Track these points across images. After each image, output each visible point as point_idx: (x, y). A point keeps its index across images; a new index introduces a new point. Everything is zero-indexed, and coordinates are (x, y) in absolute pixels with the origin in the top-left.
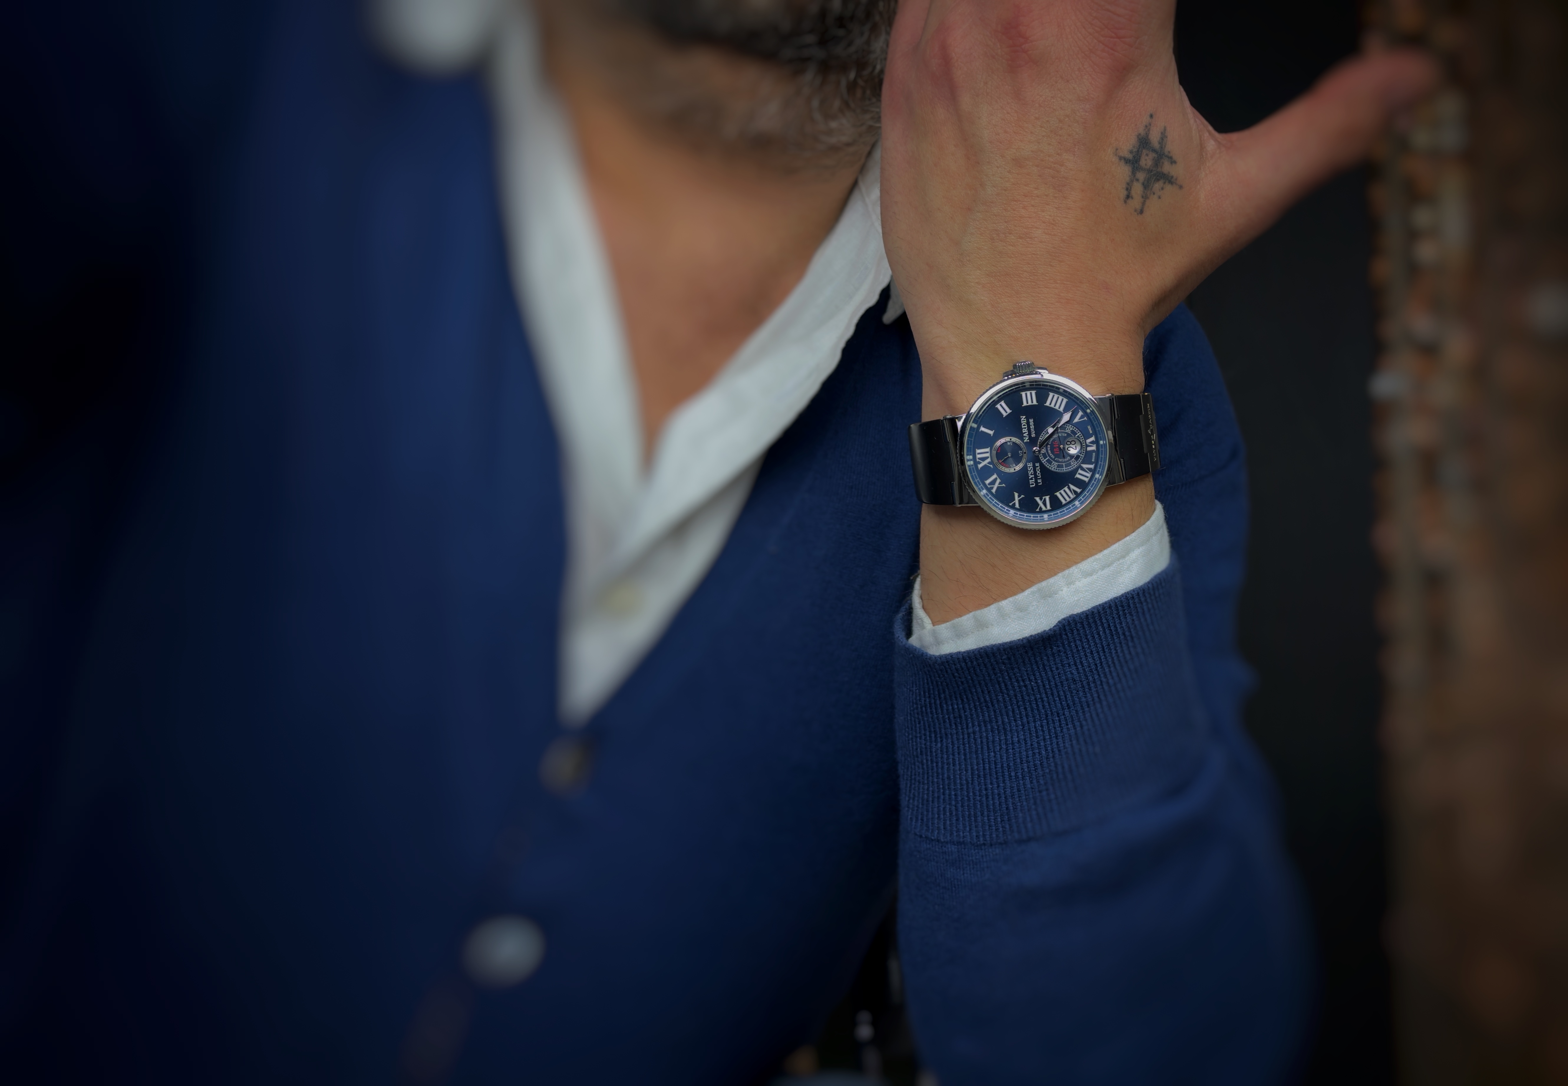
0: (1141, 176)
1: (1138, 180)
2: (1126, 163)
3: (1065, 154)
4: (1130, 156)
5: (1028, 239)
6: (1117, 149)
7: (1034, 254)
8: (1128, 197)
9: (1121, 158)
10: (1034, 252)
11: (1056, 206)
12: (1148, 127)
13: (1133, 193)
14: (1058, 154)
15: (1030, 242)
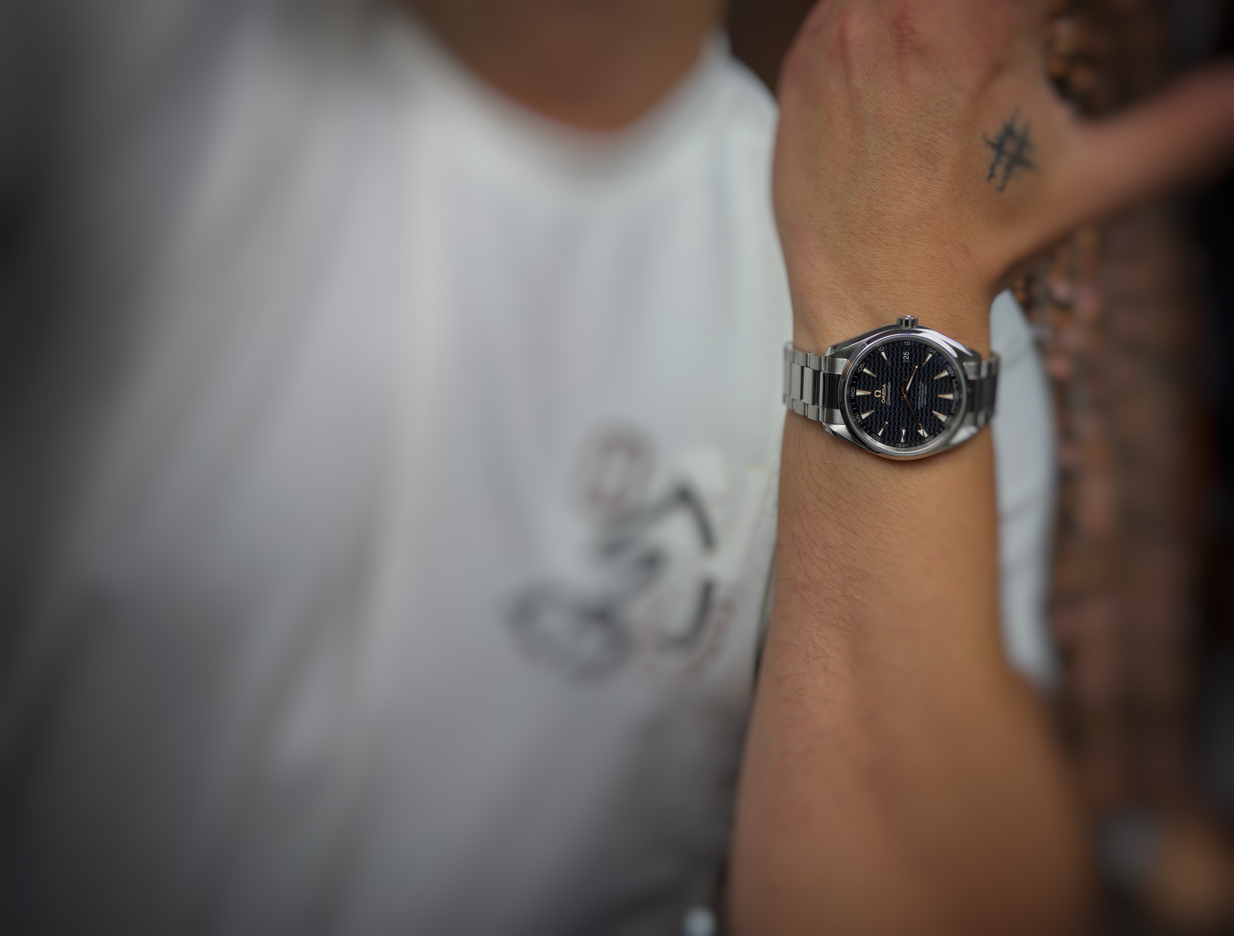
0: (1004, 159)
1: (1001, 162)
2: (992, 147)
3: (940, 134)
4: (996, 142)
5: (901, 202)
6: (985, 134)
7: (905, 215)
8: (992, 175)
9: (987, 142)
10: (905, 213)
11: (928, 177)
12: (1013, 119)
13: (996, 172)
15: (903, 204)
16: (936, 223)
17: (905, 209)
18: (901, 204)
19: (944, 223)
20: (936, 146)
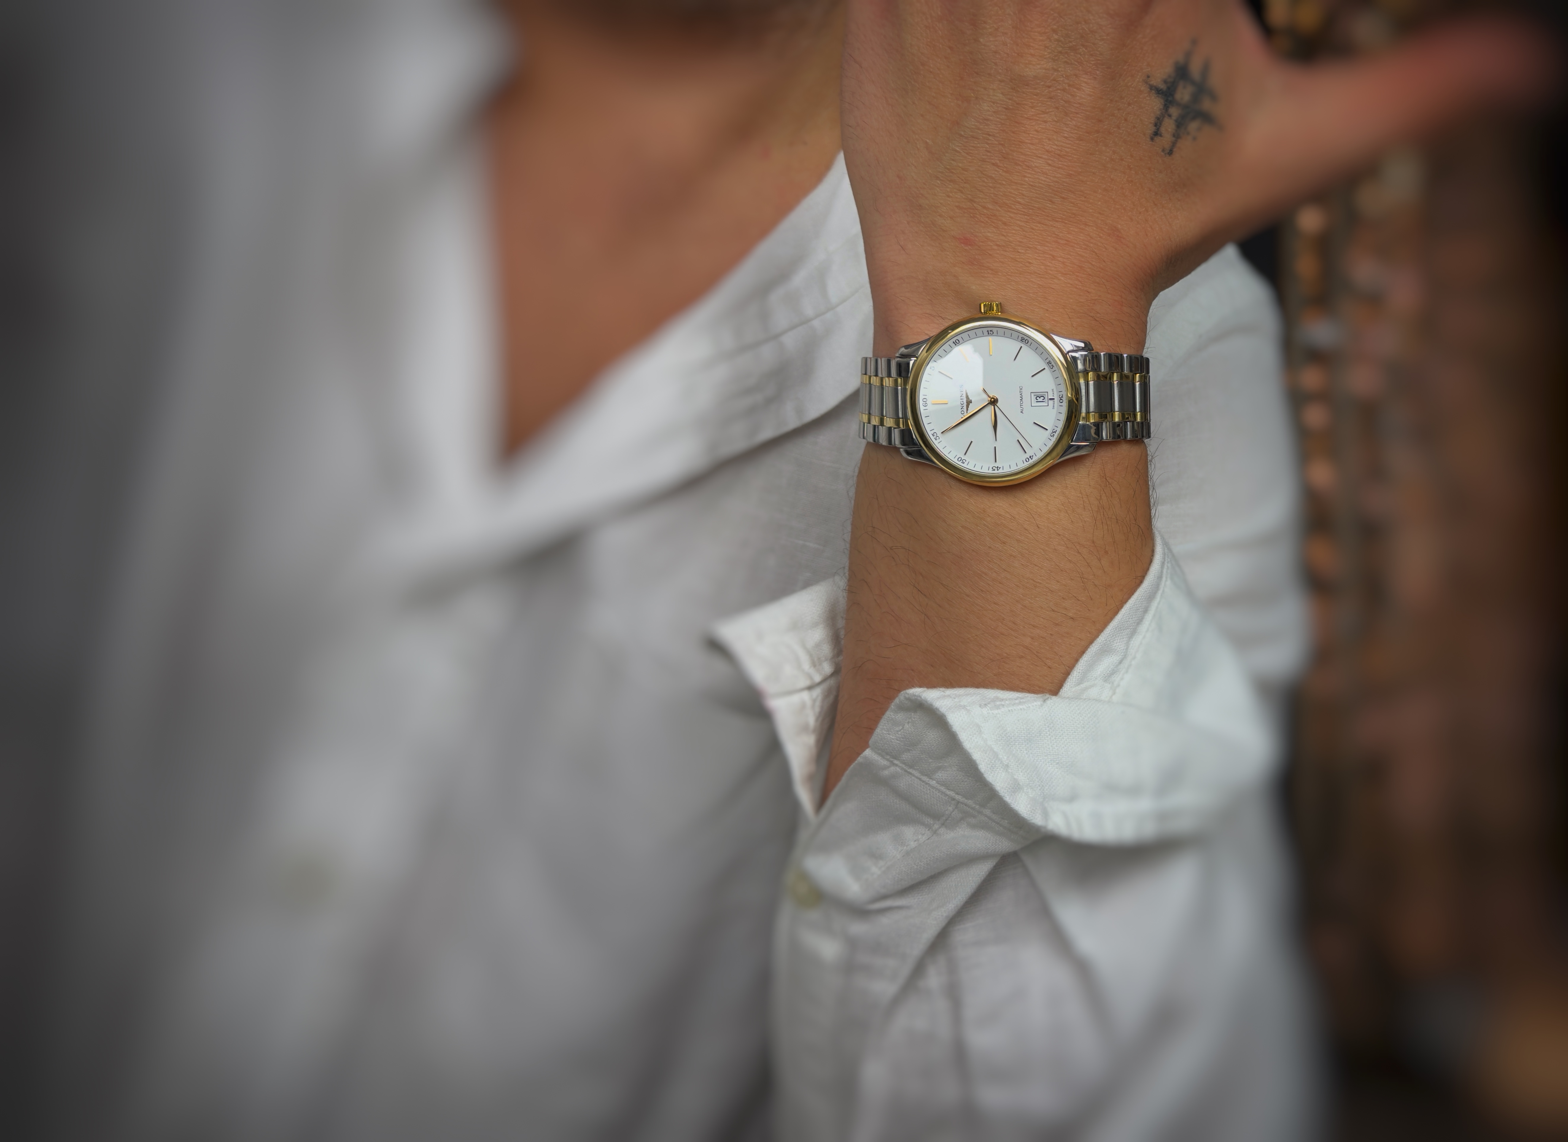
0: (1175, 112)
1: (1170, 116)
2: (1158, 93)
3: (1084, 76)
4: (1163, 87)
6: (1148, 77)
7: (1032, 186)
8: (1157, 133)
9: (1152, 87)
10: (1031, 183)
11: (1066, 135)
12: (1188, 55)
13: (1163, 130)
14: (1076, 75)
15: (1028, 171)
16: (1075, 197)
17: (1030, 178)
18: (1026, 171)
19: (1085, 197)
20: (1078, 94)
